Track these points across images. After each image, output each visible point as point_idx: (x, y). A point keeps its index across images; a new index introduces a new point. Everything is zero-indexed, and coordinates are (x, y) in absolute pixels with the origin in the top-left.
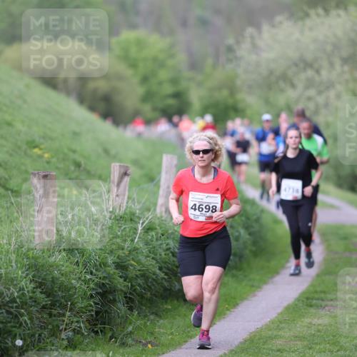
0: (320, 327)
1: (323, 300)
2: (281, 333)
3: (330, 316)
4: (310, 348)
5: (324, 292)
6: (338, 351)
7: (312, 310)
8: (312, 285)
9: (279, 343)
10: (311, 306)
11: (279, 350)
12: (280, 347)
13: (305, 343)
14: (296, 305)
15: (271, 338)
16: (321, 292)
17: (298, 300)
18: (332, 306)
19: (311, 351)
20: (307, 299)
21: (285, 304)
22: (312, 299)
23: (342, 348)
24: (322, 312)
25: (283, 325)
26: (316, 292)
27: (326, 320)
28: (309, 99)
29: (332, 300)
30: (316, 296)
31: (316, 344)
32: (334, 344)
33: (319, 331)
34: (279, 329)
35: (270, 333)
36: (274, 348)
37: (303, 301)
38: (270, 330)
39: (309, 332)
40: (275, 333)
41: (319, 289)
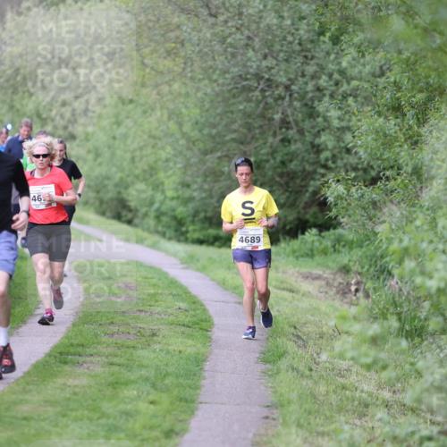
0: (77, 390)
1: (80, 356)
2: (27, 397)
3: (90, 375)
4: (64, 416)
5: (83, 346)
6: (98, 418)
7: (67, 368)
8: (67, 337)
9: (24, 409)
10: (66, 363)
11: (25, 419)
12: (25, 415)
13: (59, 409)
14: (47, 362)
15: (15, 403)
16: (78, 345)
17: (49, 355)
18: (92, 362)
19: (65, 419)
20: (61, 353)
21: (33, 361)
22: (68, 354)
23: (103, 415)
24: (79, 370)
25: (31, 387)
26: (72, 345)
27: (84, 381)
28: (64, 104)
29: (92, 355)
30: (72, 350)
31: (72, 410)
32: (94, 410)
33: (75, 394)
34: (25, 391)
35: (14, 397)
36: (19, 415)
37: (55, 357)
38: (14, 393)
39: (62, 395)
40: (21, 397)
41: (75, 342)
